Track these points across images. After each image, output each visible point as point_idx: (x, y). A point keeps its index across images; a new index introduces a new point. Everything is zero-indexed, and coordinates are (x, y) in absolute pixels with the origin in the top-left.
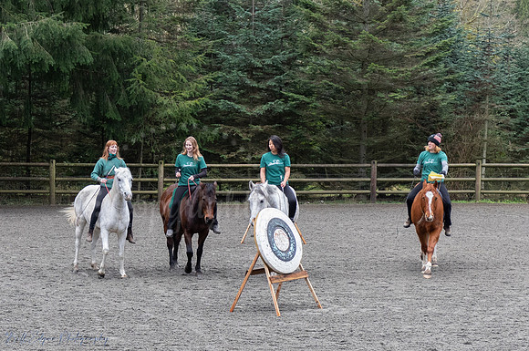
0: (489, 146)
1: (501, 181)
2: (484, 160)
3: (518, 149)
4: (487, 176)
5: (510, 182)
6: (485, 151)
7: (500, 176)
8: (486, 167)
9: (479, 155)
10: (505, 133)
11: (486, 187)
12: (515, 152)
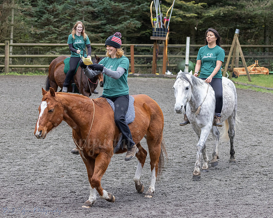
0: (15, 29)
1: (25, 58)
2: (12, 41)
3: (39, 31)
4: (14, 53)
5: (32, 58)
6: (12, 34)
7: (25, 54)
8: (13, 46)
9: (7, 36)
10: (28, 19)
11: (13, 62)
12: (36, 34)
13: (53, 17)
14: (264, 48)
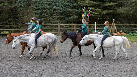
10: (37, 15)
13: (46, 15)
14: (124, 25)
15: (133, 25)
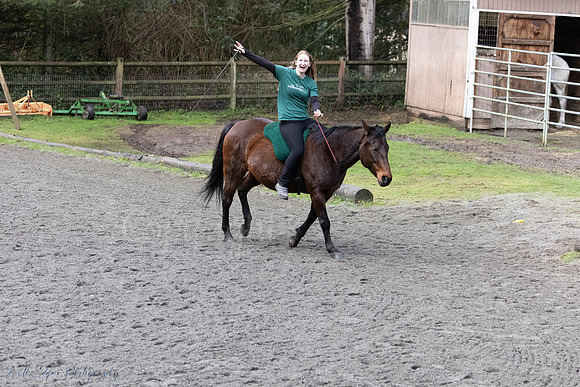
14: (44, 67)
15: (86, 63)
